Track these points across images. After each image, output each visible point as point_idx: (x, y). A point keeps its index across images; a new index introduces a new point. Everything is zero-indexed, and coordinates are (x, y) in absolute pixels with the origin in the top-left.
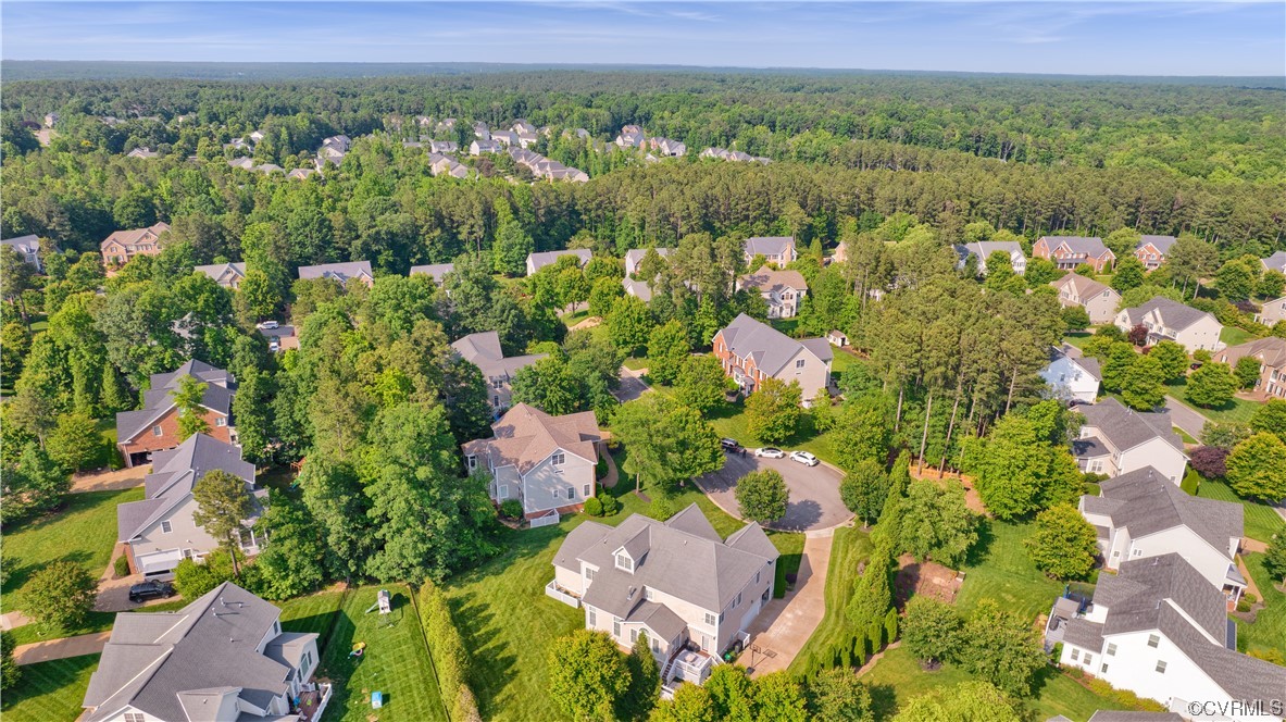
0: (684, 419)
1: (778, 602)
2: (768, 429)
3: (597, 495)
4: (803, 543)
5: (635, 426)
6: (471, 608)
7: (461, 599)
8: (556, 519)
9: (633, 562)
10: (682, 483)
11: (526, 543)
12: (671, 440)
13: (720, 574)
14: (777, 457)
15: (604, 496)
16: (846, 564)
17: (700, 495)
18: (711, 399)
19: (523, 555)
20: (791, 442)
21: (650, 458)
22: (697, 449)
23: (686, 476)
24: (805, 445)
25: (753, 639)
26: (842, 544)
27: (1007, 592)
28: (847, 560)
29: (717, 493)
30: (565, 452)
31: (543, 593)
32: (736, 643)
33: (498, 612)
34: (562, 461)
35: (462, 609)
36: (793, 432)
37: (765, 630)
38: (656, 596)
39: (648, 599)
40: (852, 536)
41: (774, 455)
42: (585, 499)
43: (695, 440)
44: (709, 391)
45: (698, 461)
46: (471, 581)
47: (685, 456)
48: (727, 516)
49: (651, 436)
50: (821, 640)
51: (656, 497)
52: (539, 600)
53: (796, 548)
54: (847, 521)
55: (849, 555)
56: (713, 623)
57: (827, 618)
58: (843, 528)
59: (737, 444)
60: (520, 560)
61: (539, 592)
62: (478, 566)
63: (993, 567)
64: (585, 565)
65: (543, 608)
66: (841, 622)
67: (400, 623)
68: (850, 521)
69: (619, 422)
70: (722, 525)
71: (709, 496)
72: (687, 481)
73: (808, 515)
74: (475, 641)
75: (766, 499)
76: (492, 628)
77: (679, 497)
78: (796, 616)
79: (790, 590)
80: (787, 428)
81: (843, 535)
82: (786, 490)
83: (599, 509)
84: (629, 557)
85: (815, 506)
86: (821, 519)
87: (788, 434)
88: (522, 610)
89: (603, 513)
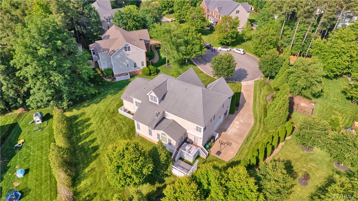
0: (187, 30)
1: (231, 116)
2: (224, 38)
3: (147, 66)
4: (241, 87)
5: (164, 33)
6: (82, 120)
7: (78, 115)
8: (128, 77)
9: (158, 99)
10: (186, 61)
11: (113, 88)
12: (182, 40)
13: (205, 105)
14: (228, 51)
15: (151, 67)
16: (261, 97)
17: (194, 66)
18: (199, 26)
19: (111, 94)
20: (233, 44)
21: (171, 49)
22: (193, 45)
23: (188, 57)
24: (239, 46)
25: (220, 136)
26: (258, 88)
27: (336, 110)
28: (262, 95)
29: (202, 65)
30: (130, 45)
31: (118, 112)
32: (211, 138)
33: (95, 122)
34: (129, 50)
35: (77, 121)
36: (234, 40)
37: (225, 130)
38: (170, 116)
39: (166, 117)
40: (262, 84)
41: (226, 50)
42: (142, 68)
43: (193, 40)
44: (199, 23)
45: (194, 50)
46: (84, 106)
47: (188, 48)
48: (207, 76)
49: (171, 38)
50: (253, 135)
51: (175, 67)
52: (115, 116)
53: (238, 89)
54: (259, 78)
55: (262, 93)
56: (200, 131)
57: (255, 124)
58: (258, 80)
59: (210, 45)
60: (109, 96)
61: (116, 112)
62: (88, 99)
63: (326, 98)
64: (135, 100)
65: (117, 120)
66: (262, 126)
67: (45, 129)
68: (260, 77)
69: (157, 32)
70: (204, 79)
71: (199, 67)
72: (189, 60)
73: (242, 75)
74: (80, 137)
75: (226, 67)
76: (90, 130)
77: (185, 67)
78: (240, 123)
79: (237, 110)
80: (232, 38)
81: (258, 84)
82: (235, 62)
83: (148, 72)
84: (156, 96)
85: (245, 71)
86: (248, 77)
87: (232, 40)
88: (106, 121)
89: (150, 74)
